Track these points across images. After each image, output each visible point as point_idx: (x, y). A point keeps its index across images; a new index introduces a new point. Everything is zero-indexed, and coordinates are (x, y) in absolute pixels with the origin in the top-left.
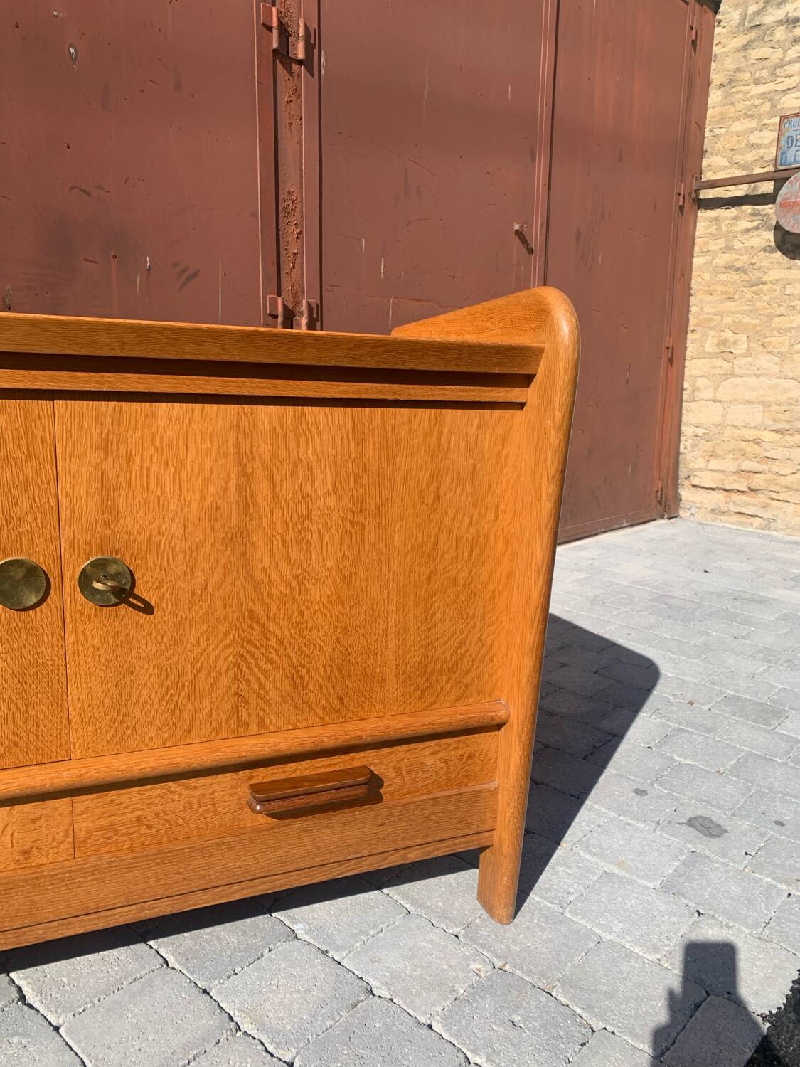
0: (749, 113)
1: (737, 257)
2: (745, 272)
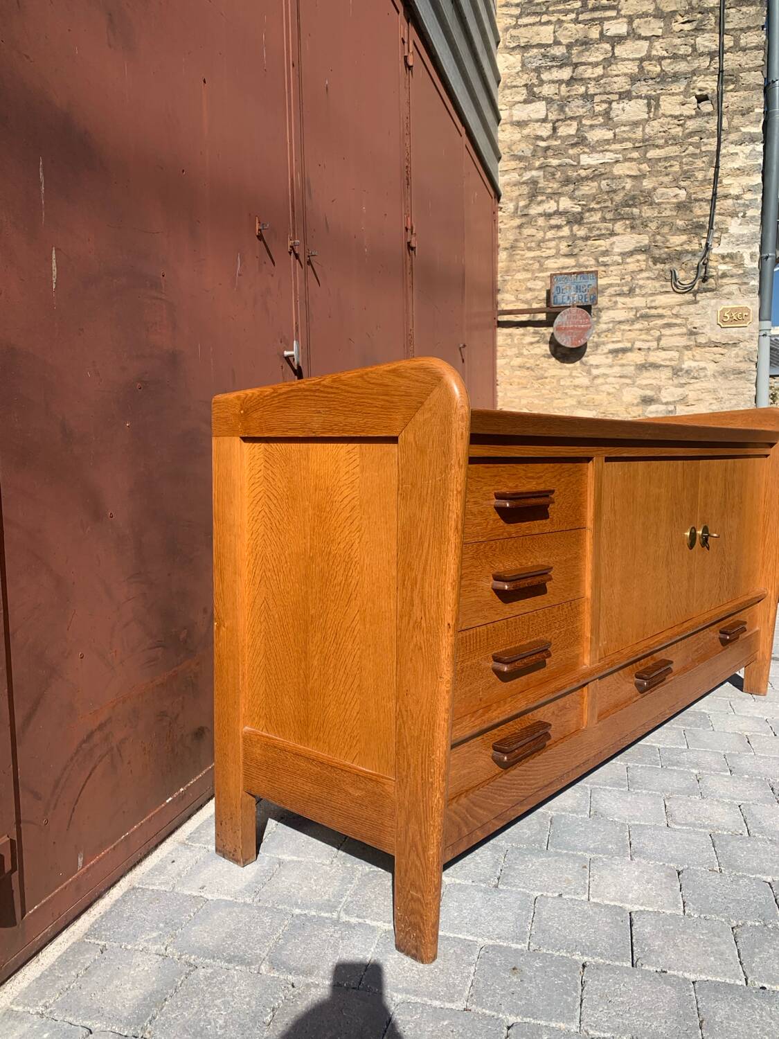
0: (526, 268)
1: (527, 360)
2: (532, 370)
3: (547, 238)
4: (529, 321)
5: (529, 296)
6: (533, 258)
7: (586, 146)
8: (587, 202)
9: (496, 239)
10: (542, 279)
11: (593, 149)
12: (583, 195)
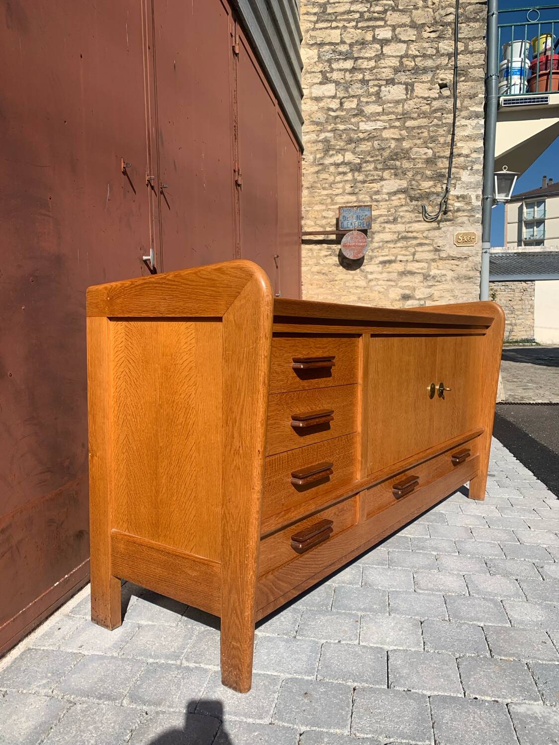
0: (322, 202)
1: (322, 268)
2: (327, 275)
3: (336, 181)
4: (324, 240)
5: (324, 222)
6: (327, 195)
7: (363, 116)
8: (364, 156)
9: (301, 181)
10: (333, 210)
11: (369, 118)
12: (361, 151)
